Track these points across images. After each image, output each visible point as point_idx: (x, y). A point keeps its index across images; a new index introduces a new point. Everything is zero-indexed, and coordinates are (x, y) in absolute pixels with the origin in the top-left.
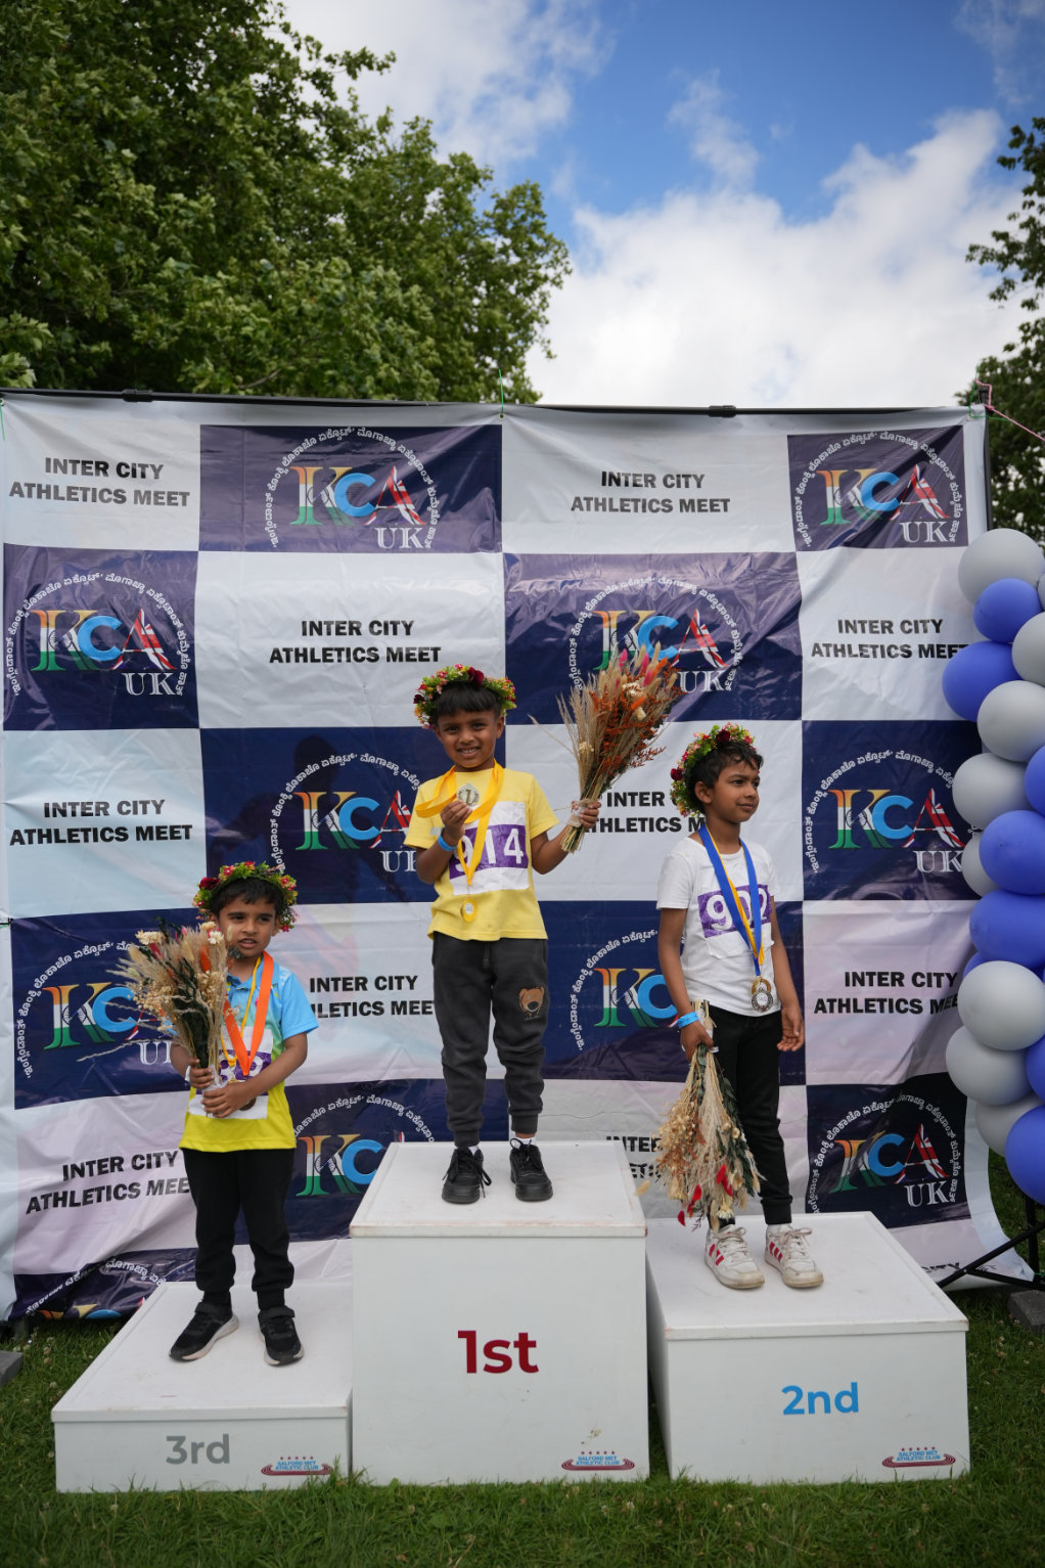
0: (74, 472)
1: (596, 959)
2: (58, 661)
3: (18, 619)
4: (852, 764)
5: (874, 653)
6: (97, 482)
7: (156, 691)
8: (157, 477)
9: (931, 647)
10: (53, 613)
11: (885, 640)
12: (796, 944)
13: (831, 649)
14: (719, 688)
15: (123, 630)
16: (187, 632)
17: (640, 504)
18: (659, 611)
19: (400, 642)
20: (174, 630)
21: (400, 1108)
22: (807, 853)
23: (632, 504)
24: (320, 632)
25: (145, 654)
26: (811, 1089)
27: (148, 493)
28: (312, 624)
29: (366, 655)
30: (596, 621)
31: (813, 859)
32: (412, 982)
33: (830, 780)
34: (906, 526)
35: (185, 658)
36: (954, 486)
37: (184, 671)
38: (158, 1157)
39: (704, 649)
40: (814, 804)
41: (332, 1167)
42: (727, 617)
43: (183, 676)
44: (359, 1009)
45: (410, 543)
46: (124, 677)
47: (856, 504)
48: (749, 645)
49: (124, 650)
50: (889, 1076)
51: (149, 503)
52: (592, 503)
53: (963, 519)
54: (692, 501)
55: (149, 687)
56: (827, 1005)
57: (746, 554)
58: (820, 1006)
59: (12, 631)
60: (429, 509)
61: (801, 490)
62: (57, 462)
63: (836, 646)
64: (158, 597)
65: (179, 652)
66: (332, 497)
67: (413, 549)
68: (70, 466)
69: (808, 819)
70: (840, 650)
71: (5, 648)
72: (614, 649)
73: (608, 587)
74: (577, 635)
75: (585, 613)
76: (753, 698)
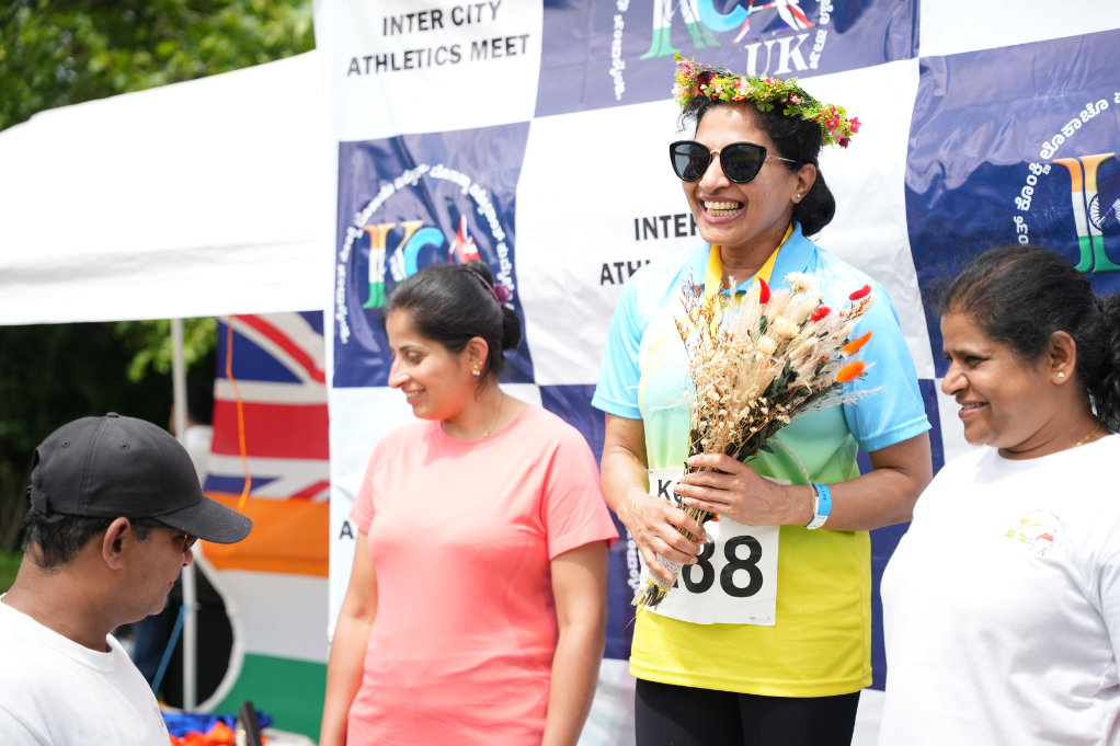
0: (410, 30)
3: (350, 240)
6: (432, 38)
8: (494, 17)
10: (384, 229)
15: (446, 245)
20: (494, 242)
24: (656, 236)
27: (485, 43)
28: (646, 221)
30: (1058, 180)
45: (791, 63)
51: (485, 57)
59: (344, 256)
62: (393, 20)
64: (481, 197)
65: (500, 276)
68: (406, 21)
71: (337, 279)
72: (1096, 233)
73: (1089, 106)
74: (1027, 209)
75: (1038, 166)
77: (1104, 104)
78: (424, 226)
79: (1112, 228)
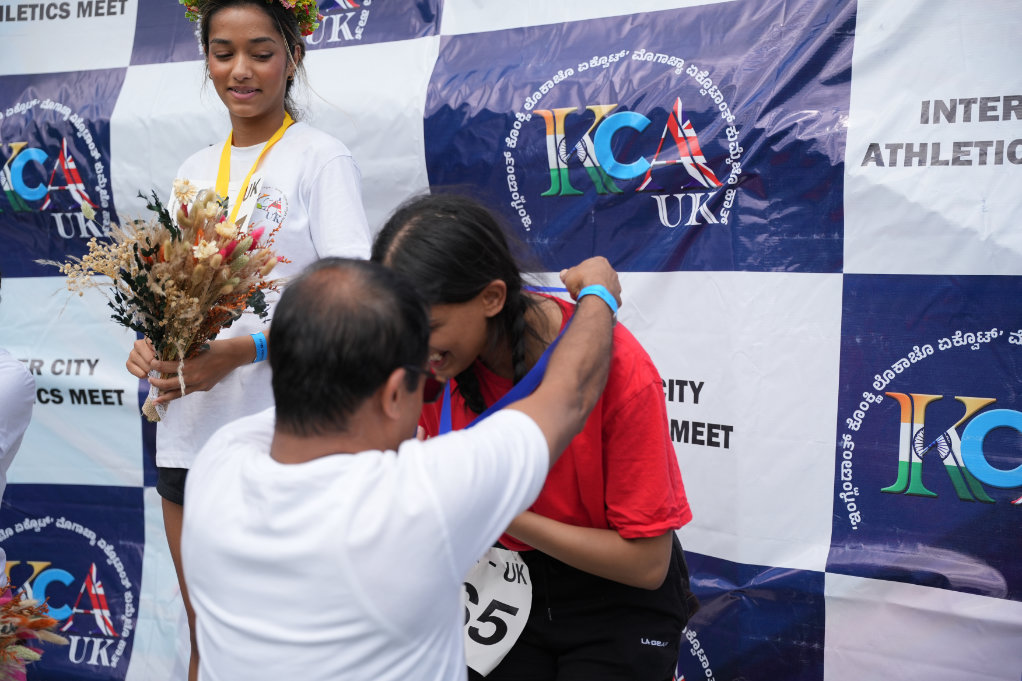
4: (929, 350)
5: (983, 154)
7: (84, 233)
12: (811, 640)
13: (901, 154)
14: (712, 220)
16: (104, 164)
20: (92, 161)
22: (842, 495)
25: (68, 191)
30: (537, 126)
31: (852, 506)
33: (889, 375)
35: (104, 195)
37: (106, 209)
39: (686, 161)
40: (859, 415)
42: (723, 107)
43: (106, 215)
45: (339, 34)
46: (53, 219)
48: (754, 149)
49: (50, 188)
51: (90, 15)
55: (79, 230)
63: (909, 146)
64: (79, 124)
65: (98, 188)
67: (344, 43)
69: (847, 438)
72: (563, 166)
73: (560, 72)
74: (514, 146)
75: (522, 115)
76: (761, 238)
77: (570, 72)
79: (575, 163)
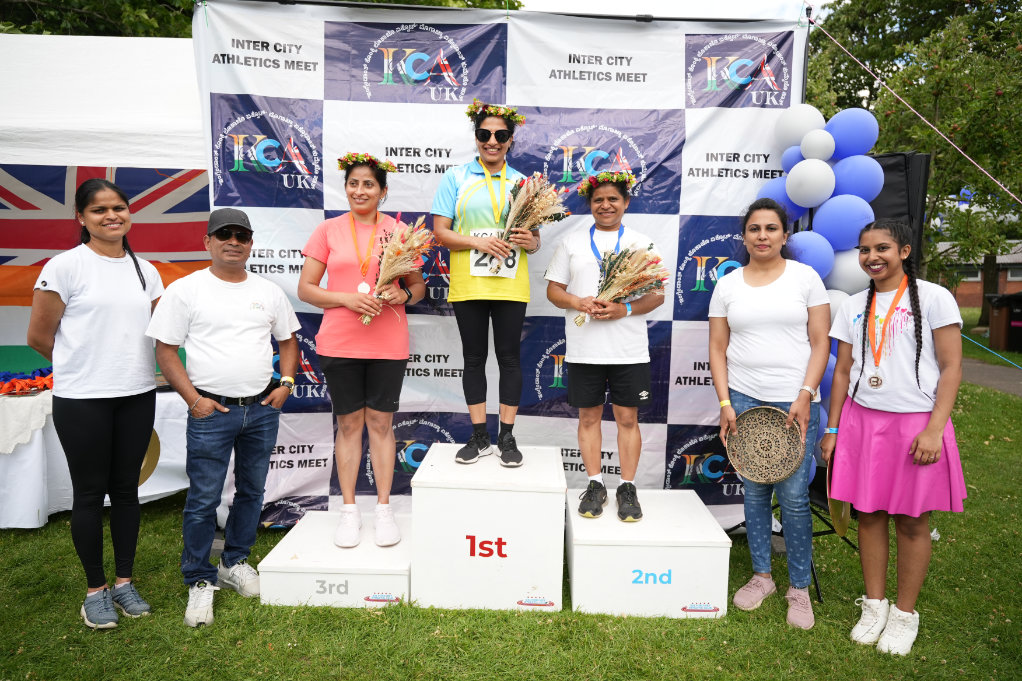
0: (249, 48)
1: (551, 349)
2: (245, 165)
3: (221, 140)
4: (707, 241)
5: (727, 173)
6: (262, 54)
7: (300, 186)
8: (298, 52)
9: (761, 171)
10: (242, 137)
11: (734, 166)
12: (667, 345)
13: (700, 172)
15: (281, 148)
16: (318, 152)
17: (592, 75)
18: (598, 146)
19: (442, 161)
20: (311, 150)
21: (438, 428)
22: (677, 293)
23: (587, 75)
24: (396, 154)
25: (294, 163)
26: (669, 426)
27: (293, 62)
28: (392, 149)
29: (423, 169)
30: (559, 153)
31: (680, 297)
32: (446, 359)
33: (694, 251)
34: (754, 94)
35: (317, 168)
36: (785, 70)
37: (316, 175)
38: (303, 447)
39: (624, 171)
40: (684, 265)
41: (400, 457)
42: (638, 152)
43: (316, 178)
44: (416, 372)
45: (450, 97)
46: (283, 177)
47: (725, 78)
49: (282, 161)
50: (714, 421)
51: (293, 69)
52: (562, 74)
53: (789, 92)
54: (623, 74)
55: (297, 184)
56: (683, 380)
57: (654, 111)
58: (679, 380)
59: (218, 146)
60: (462, 76)
61: (691, 69)
62: (238, 41)
63: (703, 170)
64: (301, 130)
65: (313, 164)
66: (404, 68)
67: (453, 102)
68: (246, 44)
69: (679, 273)
70: (706, 173)
71: (213, 157)
72: (570, 170)
74: (549, 160)
75: (554, 147)
76: (651, 201)
78: (269, 138)
79: (575, 169)
